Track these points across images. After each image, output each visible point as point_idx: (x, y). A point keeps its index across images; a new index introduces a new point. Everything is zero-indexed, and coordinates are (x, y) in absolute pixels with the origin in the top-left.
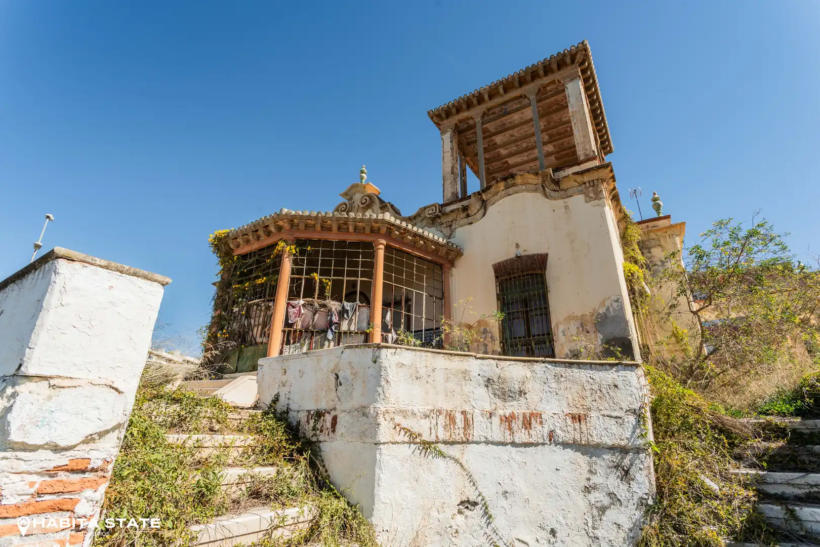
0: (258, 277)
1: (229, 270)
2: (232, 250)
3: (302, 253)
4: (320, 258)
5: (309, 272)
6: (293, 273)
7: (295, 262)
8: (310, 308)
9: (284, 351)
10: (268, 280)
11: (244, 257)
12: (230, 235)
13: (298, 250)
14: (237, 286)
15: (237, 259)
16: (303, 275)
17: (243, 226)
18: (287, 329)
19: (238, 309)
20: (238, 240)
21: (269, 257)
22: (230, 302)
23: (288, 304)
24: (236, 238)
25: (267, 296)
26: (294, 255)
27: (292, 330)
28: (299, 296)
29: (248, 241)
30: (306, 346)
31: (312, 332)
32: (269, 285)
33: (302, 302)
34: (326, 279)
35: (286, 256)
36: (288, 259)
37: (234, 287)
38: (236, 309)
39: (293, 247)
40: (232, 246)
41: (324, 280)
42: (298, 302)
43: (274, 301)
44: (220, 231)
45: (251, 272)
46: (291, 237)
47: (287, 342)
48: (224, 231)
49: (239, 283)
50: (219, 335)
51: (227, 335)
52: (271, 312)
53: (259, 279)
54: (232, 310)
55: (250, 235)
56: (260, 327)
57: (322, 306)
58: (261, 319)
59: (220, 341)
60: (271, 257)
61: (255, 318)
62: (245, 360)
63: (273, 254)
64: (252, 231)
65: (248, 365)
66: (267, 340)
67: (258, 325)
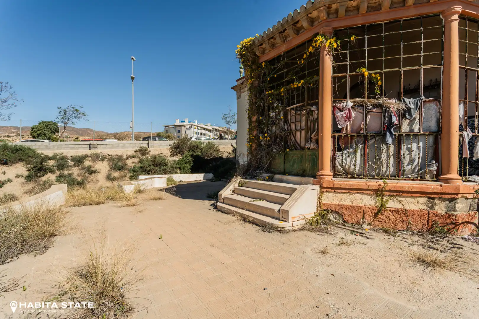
0: (292, 81)
1: (259, 77)
2: (258, 57)
3: (344, 46)
4: (366, 49)
5: (354, 68)
6: (334, 72)
7: (336, 58)
8: (360, 109)
9: (337, 158)
10: (305, 83)
11: (271, 62)
12: (256, 42)
13: (339, 42)
14: (270, 92)
15: (265, 65)
16: (347, 73)
17: (269, 29)
18: (337, 135)
19: (274, 114)
20: (264, 46)
21: (301, 57)
22: (266, 108)
23: (334, 108)
24: (262, 44)
25: (306, 100)
26: (336, 50)
27: (343, 135)
28: (345, 97)
29: (273, 46)
30: (359, 151)
31: (366, 137)
32: (306, 88)
33: (350, 104)
34: (375, 73)
35: (325, 52)
36: (328, 56)
37: (267, 93)
38: (272, 114)
39: (333, 41)
40: (258, 53)
41: (373, 75)
42: (345, 104)
43: (317, 105)
44: (246, 40)
45: (281, 77)
46: (329, 29)
47: (337, 148)
48: (249, 39)
49: (271, 88)
50: (261, 138)
51: (269, 138)
52: (316, 116)
53: (295, 83)
54: (269, 115)
55: (277, 37)
56: (303, 132)
57: (375, 106)
58: (303, 124)
59: (263, 143)
60: (304, 58)
61: (295, 123)
62: (291, 163)
63: (305, 53)
64: (279, 31)
65: (296, 167)
66: (315, 147)
67: (301, 130)
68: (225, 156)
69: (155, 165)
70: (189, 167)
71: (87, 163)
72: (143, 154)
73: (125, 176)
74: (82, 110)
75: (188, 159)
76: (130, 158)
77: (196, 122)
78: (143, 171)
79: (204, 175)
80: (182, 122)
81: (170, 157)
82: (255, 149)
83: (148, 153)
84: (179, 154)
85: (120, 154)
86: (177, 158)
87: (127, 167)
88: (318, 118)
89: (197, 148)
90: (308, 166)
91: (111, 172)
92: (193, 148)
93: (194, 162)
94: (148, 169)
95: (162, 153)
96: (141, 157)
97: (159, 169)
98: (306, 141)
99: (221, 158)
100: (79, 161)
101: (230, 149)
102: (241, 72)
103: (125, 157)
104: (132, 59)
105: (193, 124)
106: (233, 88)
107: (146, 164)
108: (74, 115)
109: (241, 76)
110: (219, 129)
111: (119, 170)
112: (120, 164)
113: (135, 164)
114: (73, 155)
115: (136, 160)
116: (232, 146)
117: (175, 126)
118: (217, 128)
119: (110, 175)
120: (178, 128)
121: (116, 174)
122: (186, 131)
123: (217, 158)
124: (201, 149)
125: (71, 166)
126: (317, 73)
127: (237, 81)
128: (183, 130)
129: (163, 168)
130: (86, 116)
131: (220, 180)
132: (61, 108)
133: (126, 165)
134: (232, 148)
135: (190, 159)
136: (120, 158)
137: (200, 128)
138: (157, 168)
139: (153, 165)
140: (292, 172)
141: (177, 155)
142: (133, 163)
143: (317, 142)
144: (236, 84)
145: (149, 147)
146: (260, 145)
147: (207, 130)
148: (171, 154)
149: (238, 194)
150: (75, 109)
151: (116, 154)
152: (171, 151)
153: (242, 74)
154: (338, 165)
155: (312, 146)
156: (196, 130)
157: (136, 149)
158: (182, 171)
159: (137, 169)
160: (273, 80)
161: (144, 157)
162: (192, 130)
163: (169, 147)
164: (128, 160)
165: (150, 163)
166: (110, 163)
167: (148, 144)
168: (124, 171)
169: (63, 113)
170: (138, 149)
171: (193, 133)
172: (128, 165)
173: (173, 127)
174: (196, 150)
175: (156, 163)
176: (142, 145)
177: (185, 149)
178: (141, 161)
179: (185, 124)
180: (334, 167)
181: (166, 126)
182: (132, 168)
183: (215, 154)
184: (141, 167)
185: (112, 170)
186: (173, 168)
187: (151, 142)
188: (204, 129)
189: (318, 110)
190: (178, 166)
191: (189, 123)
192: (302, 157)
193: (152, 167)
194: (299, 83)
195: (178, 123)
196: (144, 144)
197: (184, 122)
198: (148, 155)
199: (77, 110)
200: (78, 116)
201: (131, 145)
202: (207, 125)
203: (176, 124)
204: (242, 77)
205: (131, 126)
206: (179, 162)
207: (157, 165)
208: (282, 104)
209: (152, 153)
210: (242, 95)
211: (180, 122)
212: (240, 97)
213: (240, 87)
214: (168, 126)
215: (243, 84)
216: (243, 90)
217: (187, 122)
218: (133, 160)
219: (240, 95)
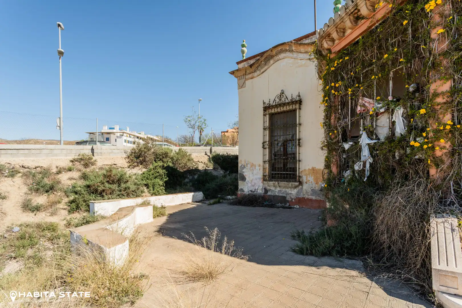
69: (111, 182)
70: (161, 183)
72: (86, 165)
73: (59, 202)
75: (158, 172)
76: (65, 172)
77: (128, 129)
78: (93, 193)
80: (110, 128)
81: (129, 169)
83: (93, 164)
84: (141, 164)
85: (45, 166)
86: (139, 171)
87: (60, 186)
89: (166, 156)
91: (29, 197)
92: (161, 157)
93: (168, 175)
94: (100, 189)
95: (115, 163)
96: (84, 170)
97: (117, 188)
101: (205, 159)
103: (54, 170)
105: (125, 131)
107: (95, 182)
111: (47, 191)
112: (47, 181)
113: (74, 181)
115: (76, 174)
116: (206, 154)
117: (102, 133)
119: (30, 200)
120: (106, 136)
121: (41, 200)
122: (116, 140)
128: (112, 138)
129: (123, 185)
133: (59, 182)
134: (207, 157)
135: (162, 171)
136: (45, 172)
137: (132, 137)
138: (115, 187)
139: (108, 182)
141: (138, 166)
142: (71, 179)
145: (93, 156)
148: (130, 165)
151: (37, 165)
152: (127, 160)
156: (129, 139)
157: (73, 157)
158: (151, 188)
159: (79, 189)
161: (88, 170)
162: (124, 138)
163: (125, 156)
164: (60, 176)
165: (101, 178)
166: (28, 181)
167: (92, 150)
168: (55, 193)
170: (76, 157)
171: (125, 141)
172: (63, 182)
173: (100, 134)
174: (165, 160)
175: (111, 179)
176: (82, 152)
177: (150, 157)
178: (84, 177)
179: (114, 131)
181: (90, 133)
182: (71, 187)
183: (191, 165)
184: (88, 186)
185: (32, 193)
186: (138, 185)
187: (98, 147)
190: (144, 182)
191: (119, 130)
193: (107, 185)
195: (105, 129)
196: (86, 149)
197: (114, 128)
198: (93, 167)
201: (64, 152)
202: (140, 134)
203: (103, 131)
206: (144, 177)
207: (113, 182)
209: (99, 164)
210: (247, 82)
211: (108, 129)
212: (244, 85)
213: (246, 72)
214: (93, 133)
215: (253, 67)
216: (250, 76)
217: (117, 129)
218: (70, 174)
219: (244, 83)
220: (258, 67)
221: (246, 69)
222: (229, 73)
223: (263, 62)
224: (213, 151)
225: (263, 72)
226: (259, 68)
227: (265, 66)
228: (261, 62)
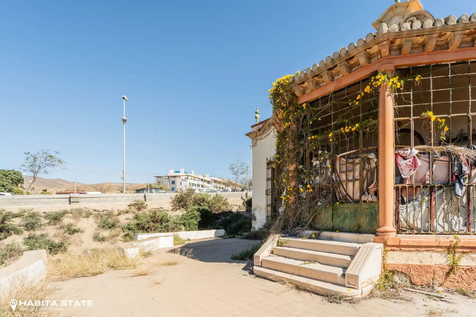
0: (343, 125)
1: (298, 120)
2: (297, 97)
3: (408, 86)
4: (432, 91)
5: (418, 111)
6: (396, 116)
7: (398, 100)
8: (425, 157)
9: (400, 211)
10: (361, 126)
11: (312, 103)
12: (297, 79)
13: (402, 82)
14: (313, 137)
15: (307, 107)
16: (410, 117)
17: (315, 65)
18: (400, 186)
19: (318, 162)
20: (306, 84)
21: (354, 98)
22: (308, 155)
23: (396, 155)
24: (303, 83)
25: (361, 146)
26: (398, 90)
27: (407, 186)
28: (409, 144)
29: (317, 85)
30: (424, 204)
31: (432, 189)
32: (361, 133)
33: (415, 152)
34: (441, 118)
35: (387, 93)
36: (389, 97)
37: (310, 138)
38: (315, 163)
39: (395, 80)
40: (297, 93)
41: (439, 120)
42: (409, 151)
43: (376, 152)
44: (284, 78)
45: (328, 120)
46: (391, 67)
47: (400, 201)
48: (288, 76)
49: (315, 133)
50: (302, 190)
51: (311, 190)
52: (373, 165)
53: (346, 127)
54: (311, 163)
55: (324, 74)
56: (357, 184)
57: (443, 153)
58: (357, 174)
59: (304, 195)
60: (357, 99)
61: (346, 172)
62: (342, 217)
63: (359, 94)
64: (328, 68)
65: (348, 223)
66: (375, 199)
67: (354, 180)
68: (234, 210)
69: (155, 221)
70: (195, 222)
71: (66, 220)
72: (139, 209)
73: (118, 236)
74: (58, 157)
75: (194, 214)
76: (123, 214)
77: (193, 172)
78: (141, 229)
79: (215, 232)
80: (176, 172)
81: (172, 212)
82: (294, 203)
83: (145, 208)
84: (183, 208)
85: (109, 209)
86: (181, 213)
87: (119, 224)
88: (377, 167)
89: (203, 201)
90: (364, 221)
91: (98, 232)
92: (199, 202)
93: (202, 217)
94: (146, 226)
95: (162, 207)
96: (137, 212)
97: (159, 226)
98: (362, 193)
99: (230, 212)
100: (55, 218)
101: (240, 202)
102: (256, 118)
103: (116, 213)
104: (124, 98)
105: (189, 174)
106: (247, 135)
107: (143, 221)
108: (47, 162)
109: (256, 121)
110: (219, 180)
111: (110, 228)
112: (110, 221)
113: (129, 221)
114: (47, 211)
115: (131, 216)
116: (242, 198)
117: (169, 176)
118: (216, 179)
119: (98, 234)
120: (173, 179)
121: (106, 233)
122: (181, 183)
123: (226, 212)
124: (208, 202)
125: (44, 225)
126: (376, 116)
127: (252, 127)
128: (178, 181)
129: (164, 224)
130: (64, 163)
131: (234, 237)
132: (29, 153)
133: (118, 222)
134: (242, 201)
135: (197, 213)
136: (110, 214)
137: (197, 179)
138: (158, 225)
139: (153, 221)
140: (343, 228)
141: (179, 209)
142: (127, 219)
143: (376, 194)
144: (251, 130)
145: (145, 201)
146: (300, 198)
147: (205, 181)
148: (173, 209)
149: (279, 256)
150: (48, 155)
151: (104, 209)
152: (172, 204)
153: (257, 120)
154: (402, 219)
155: (370, 199)
156: (193, 182)
157: (130, 203)
158: (187, 227)
159: (132, 226)
160: (316, 124)
161: (140, 212)
162: (189, 181)
163: (171, 201)
164: (119, 217)
165: (149, 218)
166: (98, 220)
167: (145, 196)
168: (115, 229)
169: (32, 159)
170: (132, 203)
171: (190, 184)
172: (121, 221)
173: (166, 177)
174: (202, 204)
175: (156, 219)
176: (137, 199)
177: (190, 203)
178: (137, 217)
179: (180, 174)
180: (397, 221)
181: (158, 177)
182: (126, 225)
183: (224, 208)
184: (138, 224)
185: (100, 229)
186: (177, 224)
187: (148, 194)
188: (202, 180)
189: (377, 157)
190: (182, 222)
191: (184, 173)
192: (356, 210)
193: (152, 223)
194: (352, 127)
195: (172, 173)
196: (140, 197)
197: (179, 172)
198: (144, 210)
199: (51, 156)
200: (53, 163)
201: (124, 198)
202: (205, 176)
203: (169, 175)
204: (258, 122)
205: (122, 176)
206: (183, 218)
207: (157, 222)
208: (329, 150)
209: (149, 207)
210: (258, 142)
211: (174, 173)
212: (256, 144)
213: (257, 134)
214: (160, 177)
215: (260, 131)
216: (259, 137)
217: (182, 173)
218: (127, 216)
219: (256, 143)
220: (264, 130)
221: (256, 132)
222: (245, 135)
223: (267, 128)
224: (248, 195)
225: (268, 135)
226: (265, 132)
227: (269, 130)
228: (266, 127)
